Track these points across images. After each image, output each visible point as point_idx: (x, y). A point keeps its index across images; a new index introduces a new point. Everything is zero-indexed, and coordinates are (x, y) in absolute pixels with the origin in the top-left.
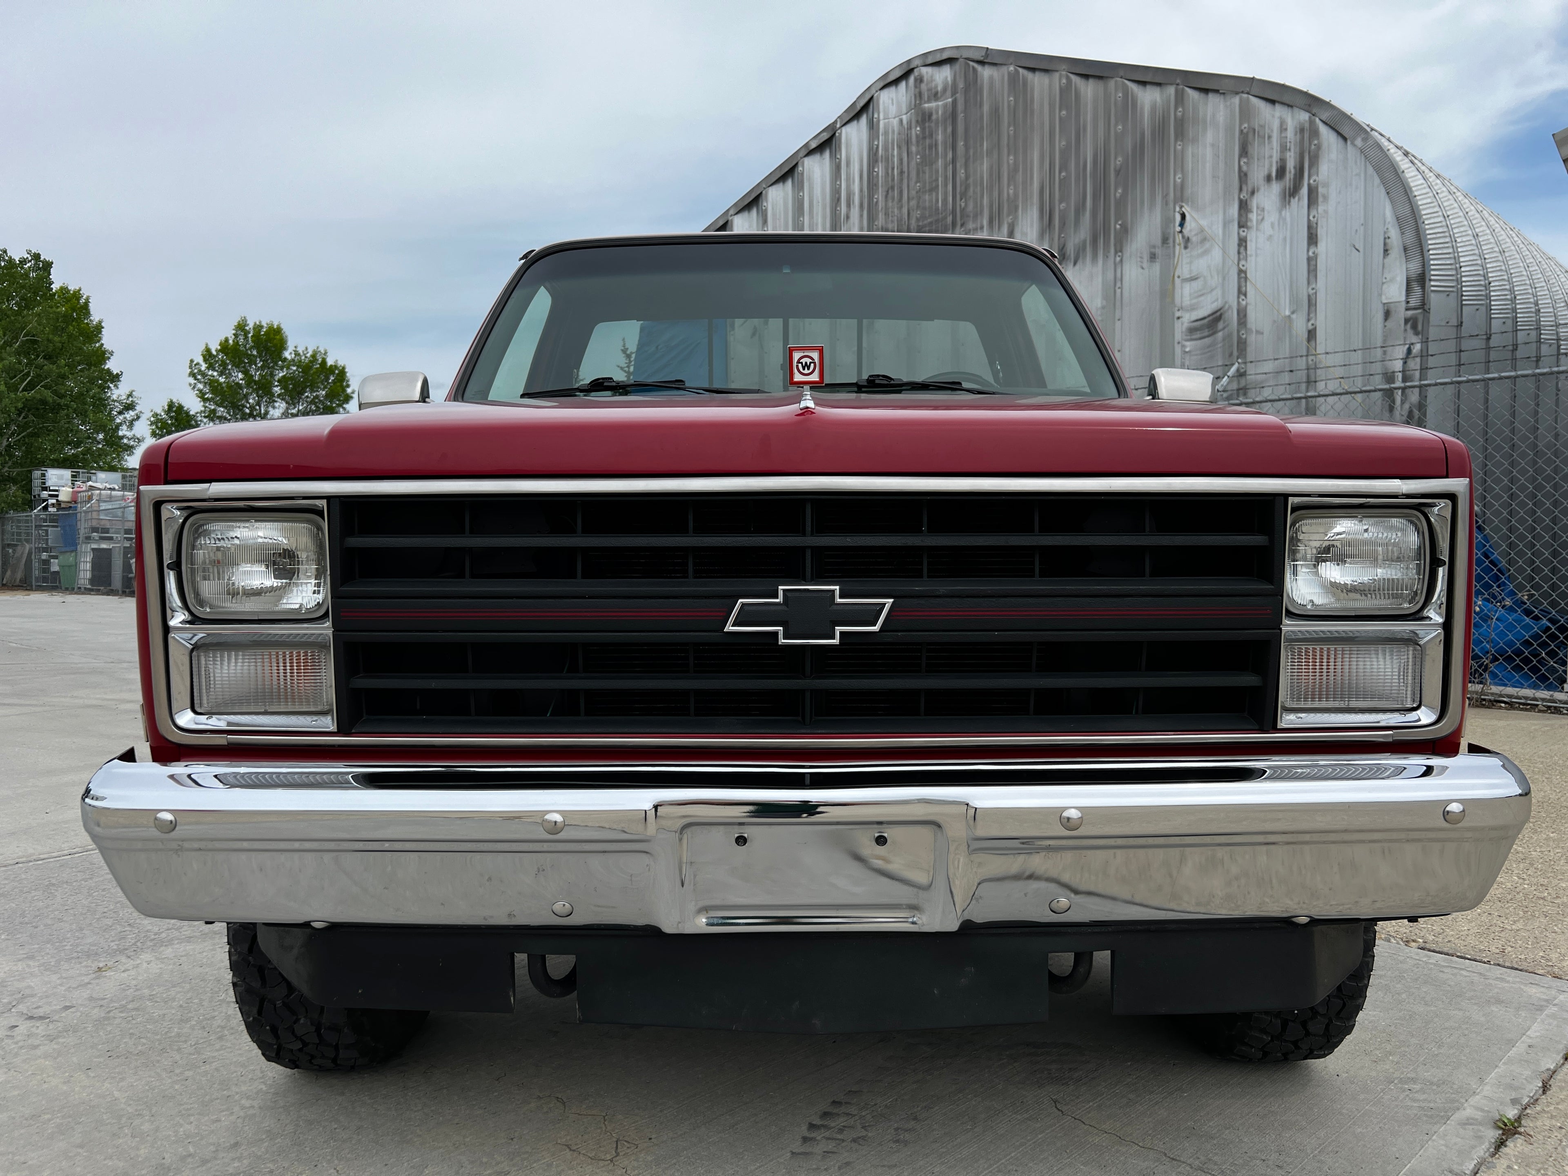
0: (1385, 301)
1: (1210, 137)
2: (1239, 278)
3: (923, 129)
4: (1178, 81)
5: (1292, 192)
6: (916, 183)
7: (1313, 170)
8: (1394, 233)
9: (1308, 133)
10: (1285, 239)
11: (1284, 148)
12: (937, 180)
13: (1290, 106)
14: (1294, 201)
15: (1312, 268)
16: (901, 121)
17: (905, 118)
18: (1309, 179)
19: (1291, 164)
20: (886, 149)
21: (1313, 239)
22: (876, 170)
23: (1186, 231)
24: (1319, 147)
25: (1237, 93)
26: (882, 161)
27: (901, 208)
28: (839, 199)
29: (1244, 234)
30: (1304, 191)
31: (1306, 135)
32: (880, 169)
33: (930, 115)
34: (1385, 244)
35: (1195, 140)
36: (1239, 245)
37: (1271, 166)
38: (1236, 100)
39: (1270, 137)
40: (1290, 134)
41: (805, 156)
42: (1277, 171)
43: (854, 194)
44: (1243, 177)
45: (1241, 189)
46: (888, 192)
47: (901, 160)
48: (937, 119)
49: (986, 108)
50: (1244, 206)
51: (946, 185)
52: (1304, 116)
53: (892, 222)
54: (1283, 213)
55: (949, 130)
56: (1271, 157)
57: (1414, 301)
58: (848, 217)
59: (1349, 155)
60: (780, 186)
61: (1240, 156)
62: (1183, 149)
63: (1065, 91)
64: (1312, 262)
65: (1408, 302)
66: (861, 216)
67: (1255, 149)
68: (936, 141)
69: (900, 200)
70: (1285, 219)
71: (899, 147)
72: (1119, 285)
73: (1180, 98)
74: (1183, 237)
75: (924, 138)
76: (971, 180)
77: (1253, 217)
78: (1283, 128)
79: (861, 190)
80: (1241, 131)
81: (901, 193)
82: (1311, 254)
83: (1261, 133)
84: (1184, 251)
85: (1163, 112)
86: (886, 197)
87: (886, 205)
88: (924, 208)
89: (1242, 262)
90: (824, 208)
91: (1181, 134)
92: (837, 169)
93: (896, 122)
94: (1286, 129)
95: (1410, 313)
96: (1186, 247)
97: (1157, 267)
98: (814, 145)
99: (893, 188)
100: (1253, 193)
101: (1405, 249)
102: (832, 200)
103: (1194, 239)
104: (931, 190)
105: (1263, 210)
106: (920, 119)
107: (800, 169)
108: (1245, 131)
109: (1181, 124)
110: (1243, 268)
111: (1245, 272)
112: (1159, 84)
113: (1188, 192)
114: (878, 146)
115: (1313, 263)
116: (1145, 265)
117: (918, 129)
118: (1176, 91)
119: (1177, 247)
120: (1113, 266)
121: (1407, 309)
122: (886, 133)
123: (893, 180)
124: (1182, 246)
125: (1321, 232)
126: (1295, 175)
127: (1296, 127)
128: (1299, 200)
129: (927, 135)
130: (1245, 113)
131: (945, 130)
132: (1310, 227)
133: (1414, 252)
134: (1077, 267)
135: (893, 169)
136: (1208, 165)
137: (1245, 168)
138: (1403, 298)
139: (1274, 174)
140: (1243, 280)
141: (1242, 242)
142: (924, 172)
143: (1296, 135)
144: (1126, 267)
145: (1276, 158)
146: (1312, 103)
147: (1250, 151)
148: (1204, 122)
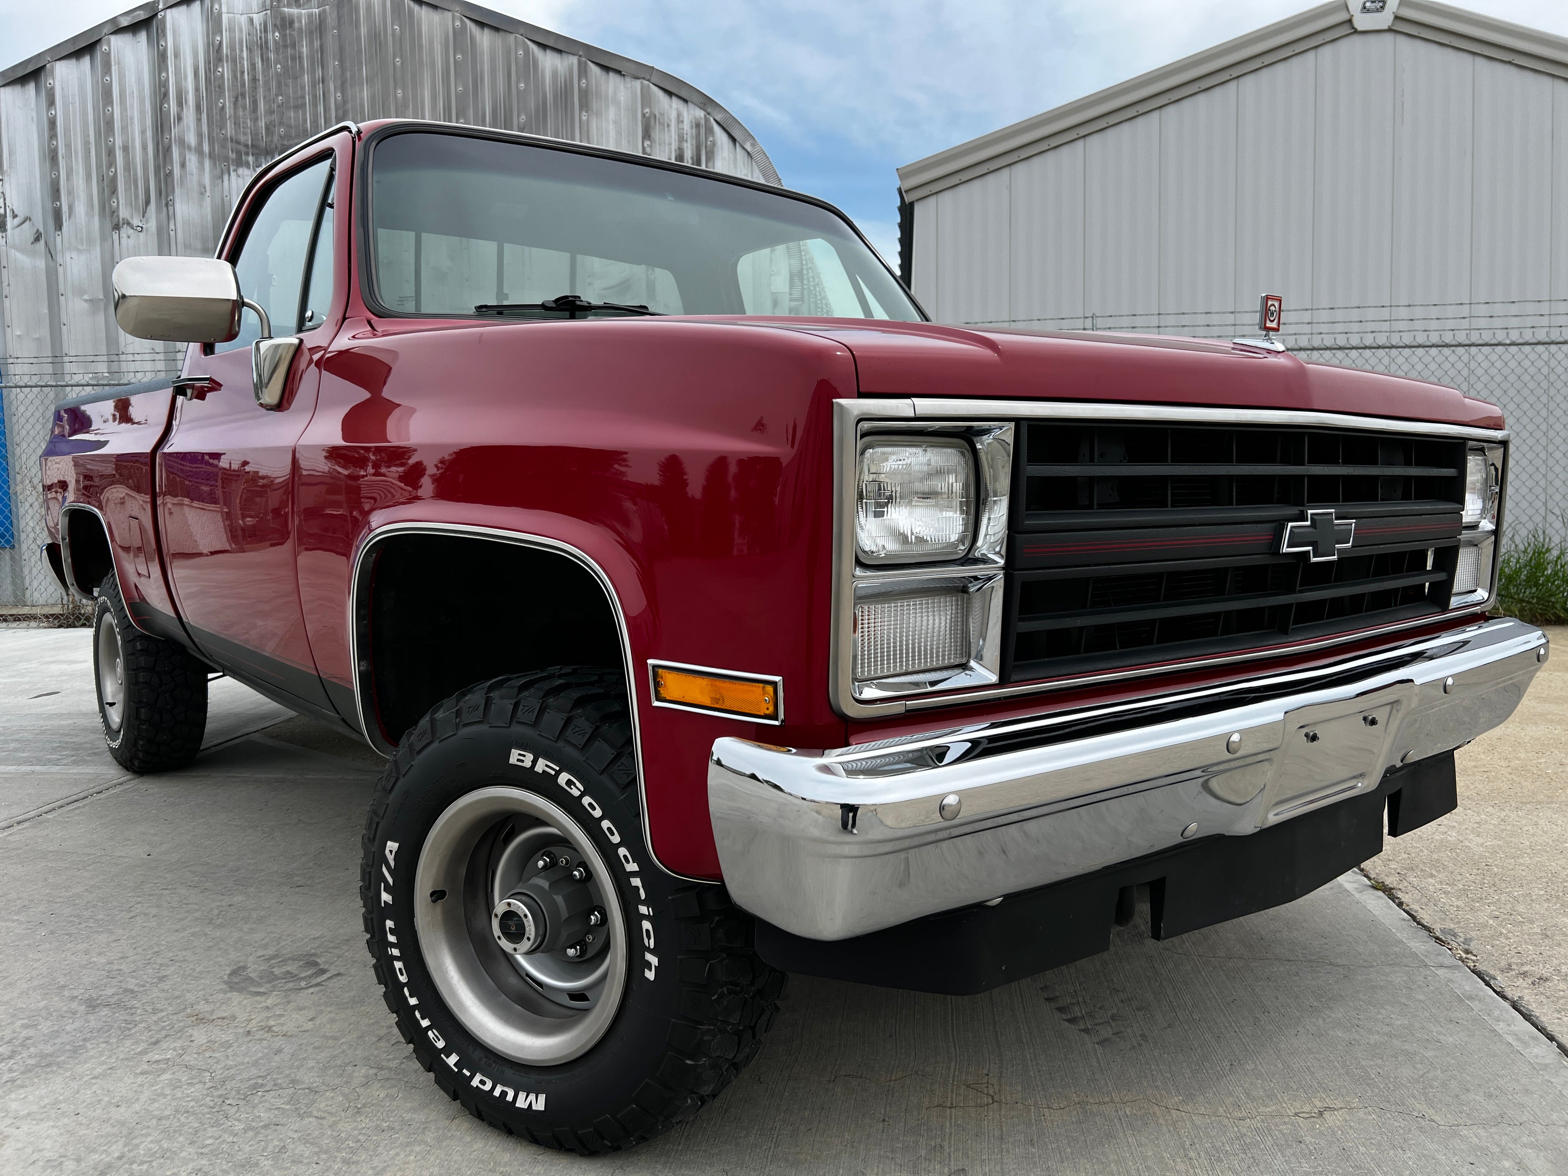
0: (773, 291)
1: (612, 114)
3: (283, 36)
4: (581, 53)
6: (277, 95)
9: (702, 130)
11: (681, 139)
12: (304, 97)
13: (686, 101)
16: (251, 20)
17: (258, 19)
19: (688, 154)
20: (232, 48)
22: (220, 70)
24: (714, 144)
25: (637, 78)
26: (227, 61)
27: (255, 120)
28: (166, 95)
31: (703, 131)
32: (225, 70)
33: (292, 23)
35: (598, 114)
37: (671, 152)
38: (637, 84)
39: (668, 126)
40: (686, 126)
41: (111, 34)
43: (187, 92)
46: (237, 98)
47: (253, 66)
48: (300, 29)
49: (363, 31)
51: (315, 105)
52: (700, 114)
53: (245, 134)
55: (317, 44)
56: (670, 144)
57: (796, 294)
58: (179, 118)
59: (738, 157)
60: (72, 62)
61: (644, 139)
62: (588, 120)
63: (459, 34)
65: (791, 294)
66: (199, 120)
67: (656, 134)
68: (300, 53)
69: (255, 109)
71: (250, 50)
73: (583, 71)
75: (285, 46)
76: (349, 106)
78: (680, 120)
79: (197, 89)
80: (644, 115)
81: (255, 103)
83: (661, 120)
85: (565, 81)
86: (235, 103)
87: (235, 113)
88: (289, 126)
90: (142, 100)
91: (585, 105)
92: (160, 59)
93: (243, 20)
94: (682, 122)
95: (793, 304)
98: (125, 22)
99: (243, 95)
102: (154, 93)
104: (296, 107)
106: (278, 23)
107: (105, 47)
108: (647, 115)
109: (585, 95)
112: (559, 51)
114: (221, 43)
117: (277, 34)
118: (579, 62)
121: (791, 300)
122: (231, 30)
123: (243, 85)
127: (691, 122)
129: (287, 44)
130: (646, 100)
131: (311, 43)
135: (242, 73)
136: (611, 140)
138: (787, 290)
142: (287, 85)
143: (692, 128)
145: (674, 146)
146: (707, 103)
147: (653, 135)
148: (607, 98)
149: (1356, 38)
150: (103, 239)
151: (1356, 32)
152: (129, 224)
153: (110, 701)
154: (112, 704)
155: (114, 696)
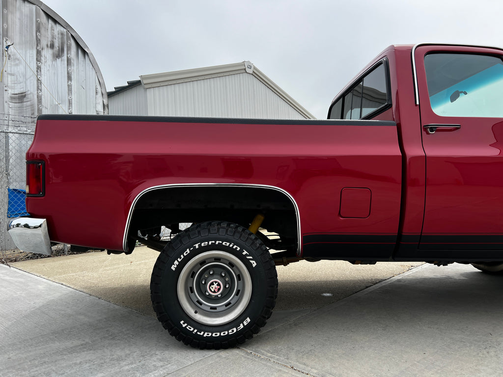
1: (18, 14)
2: (38, 82)
5: (58, 55)
7: (69, 52)
8: (99, 87)
9: (65, 37)
11: (53, 37)
14: (59, 61)
15: (70, 89)
18: (67, 54)
19: (56, 45)
21: (69, 78)
23: (9, 51)
24: (70, 44)
25: (34, 4)
29: (40, 65)
30: (65, 58)
34: (96, 90)
36: (37, 68)
37: (48, 41)
38: (34, 7)
39: (47, 30)
40: (56, 33)
42: (50, 44)
44: (38, 41)
45: (37, 45)
50: (39, 53)
54: (54, 62)
56: (47, 38)
61: (36, 31)
62: (7, 13)
64: (69, 87)
65: (104, 112)
70: (55, 65)
74: (8, 54)
77: (43, 58)
82: (69, 83)
89: (39, 76)
96: (9, 59)
100: (42, 49)
101: (102, 94)
103: (12, 57)
105: (46, 58)
108: (38, 22)
110: (40, 79)
111: (40, 81)
113: (9, 34)
119: (5, 58)
124: (7, 58)
125: (73, 77)
126: (59, 49)
128: (61, 60)
130: (38, 15)
132: (68, 73)
139: (49, 45)
140: (39, 84)
141: (39, 68)
143: (59, 34)
145: (50, 39)
146: (67, 26)
147: (41, 31)
148: (16, 7)
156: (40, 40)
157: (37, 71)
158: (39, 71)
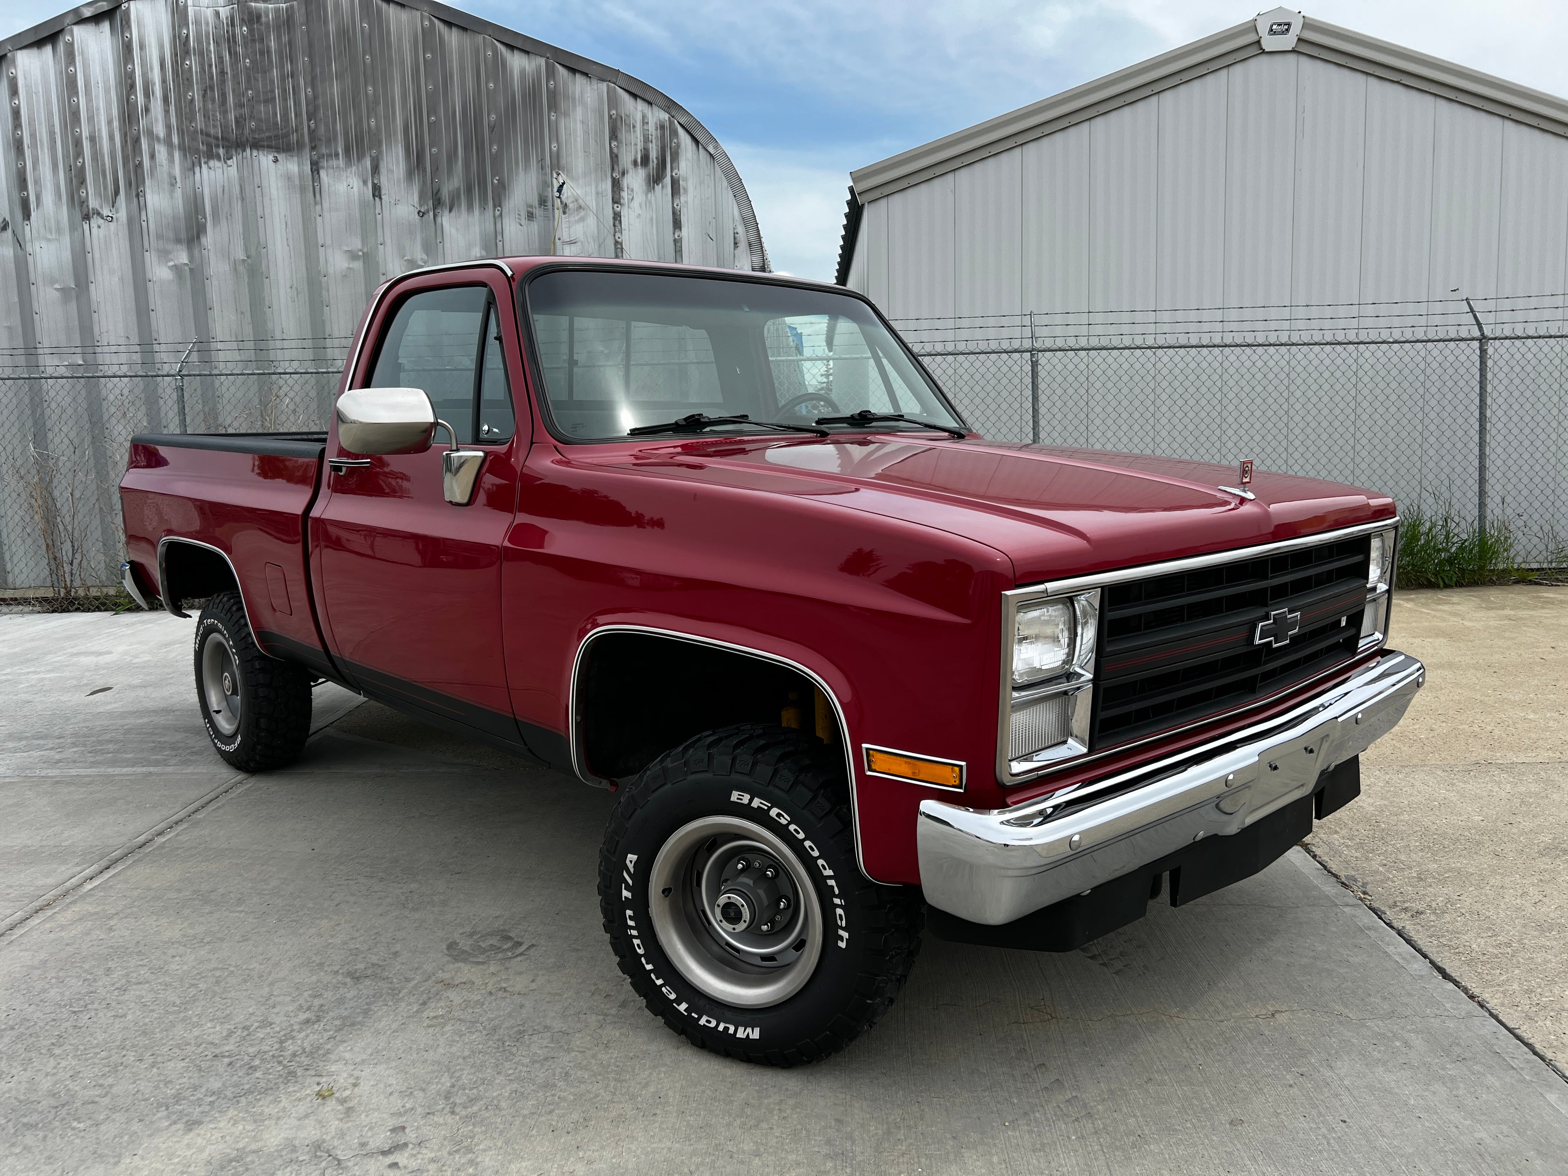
1: (579, 113)
2: (616, 248)
3: (251, 30)
4: (548, 55)
5: (655, 180)
6: (247, 89)
7: (675, 165)
8: (741, 230)
9: (666, 132)
10: (651, 219)
11: (646, 139)
12: (274, 91)
13: (650, 103)
14: (658, 188)
15: (678, 249)
16: (217, 14)
17: (224, 12)
18: (672, 172)
19: (653, 155)
20: (199, 40)
21: (677, 224)
22: (188, 63)
23: (563, 197)
24: (678, 145)
25: (604, 80)
26: (195, 55)
27: (225, 112)
28: (132, 86)
29: (618, 209)
30: (668, 180)
31: (667, 133)
32: (193, 63)
33: (259, 17)
34: (735, 238)
35: (567, 115)
36: (614, 219)
37: (637, 152)
38: (604, 86)
39: (634, 127)
40: (651, 128)
41: (75, 24)
42: (642, 158)
43: (154, 84)
44: (614, 158)
45: (613, 169)
46: (205, 91)
47: (220, 59)
48: (268, 24)
49: (332, 27)
50: (616, 185)
51: (285, 99)
52: (665, 116)
53: (215, 126)
54: (649, 195)
55: (285, 39)
56: (636, 145)
58: (147, 110)
59: (701, 157)
60: (33, 52)
61: (611, 139)
62: (556, 120)
63: (428, 33)
64: (677, 242)
66: (167, 112)
67: (623, 135)
68: (269, 47)
69: (224, 102)
70: (650, 202)
71: (217, 43)
72: (499, 238)
73: (551, 73)
74: (562, 202)
75: (253, 41)
76: (320, 101)
77: (624, 194)
78: (645, 122)
79: (164, 81)
80: (610, 116)
81: (223, 95)
82: (676, 236)
83: (627, 122)
84: (563, 216)
85: (533, 80)
86: (204, 96)
87: (204, 106)
88: (260, 120)
89: (618, 235)
90: (107, 91)
91: (553, 105)
92: (126, 51)
93: (209, 13)
94: (648, 123)
96: (564, 213)
97: (535, 227)
98: (88, 13)
99: (212, 88)
100: (623, 174)
101: (750, 245)
102: (119, 84)
103: (571, 206)
104: (266, 101)
105: (632, 190)
106: (246, 18)
107: (68, 38)
108: (614, 117)
109: (553, 97)
110: (620, 240)
111: (621, 244)
112: (527, 52)
113: (563, 162)
114: (188, 36)
115: (679, 244)
116: (523, 222)
117: (245, 28)
118: (547, 63)
119: (556, 211)
120: (492, 219)
122: (197, 23)
123: (211, 78)
124: (561, 210)
125: (684, 219)
126: (658, 164)
127: (656, 123)
128: (663, 187)
129: (255, 39)
130: (613, 102)
131: (279, 38)
132: (674, 213)
133: (756, 247)
134: (453, 214)
135: (210, 66)
136: (579, 139)
137: (615, 150)
139: (639, 160)
140: (619, 250)
141: (617, 217)
142: (256, 79)
143: (656, 129)
144: (506, 221)
145: (640, 146)
146: (671, 106)
147: (619, 136)
148: (574, 99)
149: (1264, 59)
150: (73, 228)
151: (1264, 52)
152: (99, 214)
153: (216, 709)
154: (218, 712)
155: (218, 704)
156: (617, 156)
157: (614, 225)
158: (617, 222)
